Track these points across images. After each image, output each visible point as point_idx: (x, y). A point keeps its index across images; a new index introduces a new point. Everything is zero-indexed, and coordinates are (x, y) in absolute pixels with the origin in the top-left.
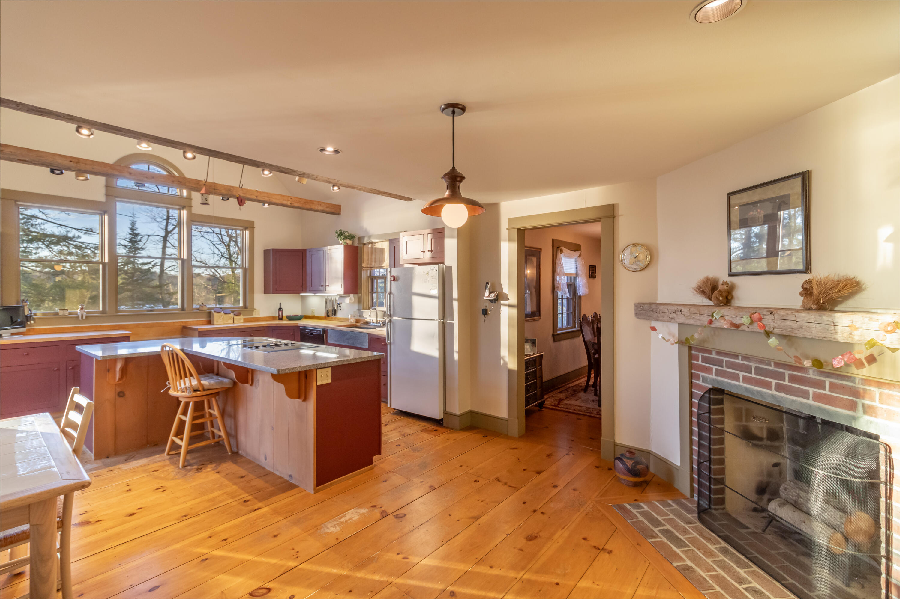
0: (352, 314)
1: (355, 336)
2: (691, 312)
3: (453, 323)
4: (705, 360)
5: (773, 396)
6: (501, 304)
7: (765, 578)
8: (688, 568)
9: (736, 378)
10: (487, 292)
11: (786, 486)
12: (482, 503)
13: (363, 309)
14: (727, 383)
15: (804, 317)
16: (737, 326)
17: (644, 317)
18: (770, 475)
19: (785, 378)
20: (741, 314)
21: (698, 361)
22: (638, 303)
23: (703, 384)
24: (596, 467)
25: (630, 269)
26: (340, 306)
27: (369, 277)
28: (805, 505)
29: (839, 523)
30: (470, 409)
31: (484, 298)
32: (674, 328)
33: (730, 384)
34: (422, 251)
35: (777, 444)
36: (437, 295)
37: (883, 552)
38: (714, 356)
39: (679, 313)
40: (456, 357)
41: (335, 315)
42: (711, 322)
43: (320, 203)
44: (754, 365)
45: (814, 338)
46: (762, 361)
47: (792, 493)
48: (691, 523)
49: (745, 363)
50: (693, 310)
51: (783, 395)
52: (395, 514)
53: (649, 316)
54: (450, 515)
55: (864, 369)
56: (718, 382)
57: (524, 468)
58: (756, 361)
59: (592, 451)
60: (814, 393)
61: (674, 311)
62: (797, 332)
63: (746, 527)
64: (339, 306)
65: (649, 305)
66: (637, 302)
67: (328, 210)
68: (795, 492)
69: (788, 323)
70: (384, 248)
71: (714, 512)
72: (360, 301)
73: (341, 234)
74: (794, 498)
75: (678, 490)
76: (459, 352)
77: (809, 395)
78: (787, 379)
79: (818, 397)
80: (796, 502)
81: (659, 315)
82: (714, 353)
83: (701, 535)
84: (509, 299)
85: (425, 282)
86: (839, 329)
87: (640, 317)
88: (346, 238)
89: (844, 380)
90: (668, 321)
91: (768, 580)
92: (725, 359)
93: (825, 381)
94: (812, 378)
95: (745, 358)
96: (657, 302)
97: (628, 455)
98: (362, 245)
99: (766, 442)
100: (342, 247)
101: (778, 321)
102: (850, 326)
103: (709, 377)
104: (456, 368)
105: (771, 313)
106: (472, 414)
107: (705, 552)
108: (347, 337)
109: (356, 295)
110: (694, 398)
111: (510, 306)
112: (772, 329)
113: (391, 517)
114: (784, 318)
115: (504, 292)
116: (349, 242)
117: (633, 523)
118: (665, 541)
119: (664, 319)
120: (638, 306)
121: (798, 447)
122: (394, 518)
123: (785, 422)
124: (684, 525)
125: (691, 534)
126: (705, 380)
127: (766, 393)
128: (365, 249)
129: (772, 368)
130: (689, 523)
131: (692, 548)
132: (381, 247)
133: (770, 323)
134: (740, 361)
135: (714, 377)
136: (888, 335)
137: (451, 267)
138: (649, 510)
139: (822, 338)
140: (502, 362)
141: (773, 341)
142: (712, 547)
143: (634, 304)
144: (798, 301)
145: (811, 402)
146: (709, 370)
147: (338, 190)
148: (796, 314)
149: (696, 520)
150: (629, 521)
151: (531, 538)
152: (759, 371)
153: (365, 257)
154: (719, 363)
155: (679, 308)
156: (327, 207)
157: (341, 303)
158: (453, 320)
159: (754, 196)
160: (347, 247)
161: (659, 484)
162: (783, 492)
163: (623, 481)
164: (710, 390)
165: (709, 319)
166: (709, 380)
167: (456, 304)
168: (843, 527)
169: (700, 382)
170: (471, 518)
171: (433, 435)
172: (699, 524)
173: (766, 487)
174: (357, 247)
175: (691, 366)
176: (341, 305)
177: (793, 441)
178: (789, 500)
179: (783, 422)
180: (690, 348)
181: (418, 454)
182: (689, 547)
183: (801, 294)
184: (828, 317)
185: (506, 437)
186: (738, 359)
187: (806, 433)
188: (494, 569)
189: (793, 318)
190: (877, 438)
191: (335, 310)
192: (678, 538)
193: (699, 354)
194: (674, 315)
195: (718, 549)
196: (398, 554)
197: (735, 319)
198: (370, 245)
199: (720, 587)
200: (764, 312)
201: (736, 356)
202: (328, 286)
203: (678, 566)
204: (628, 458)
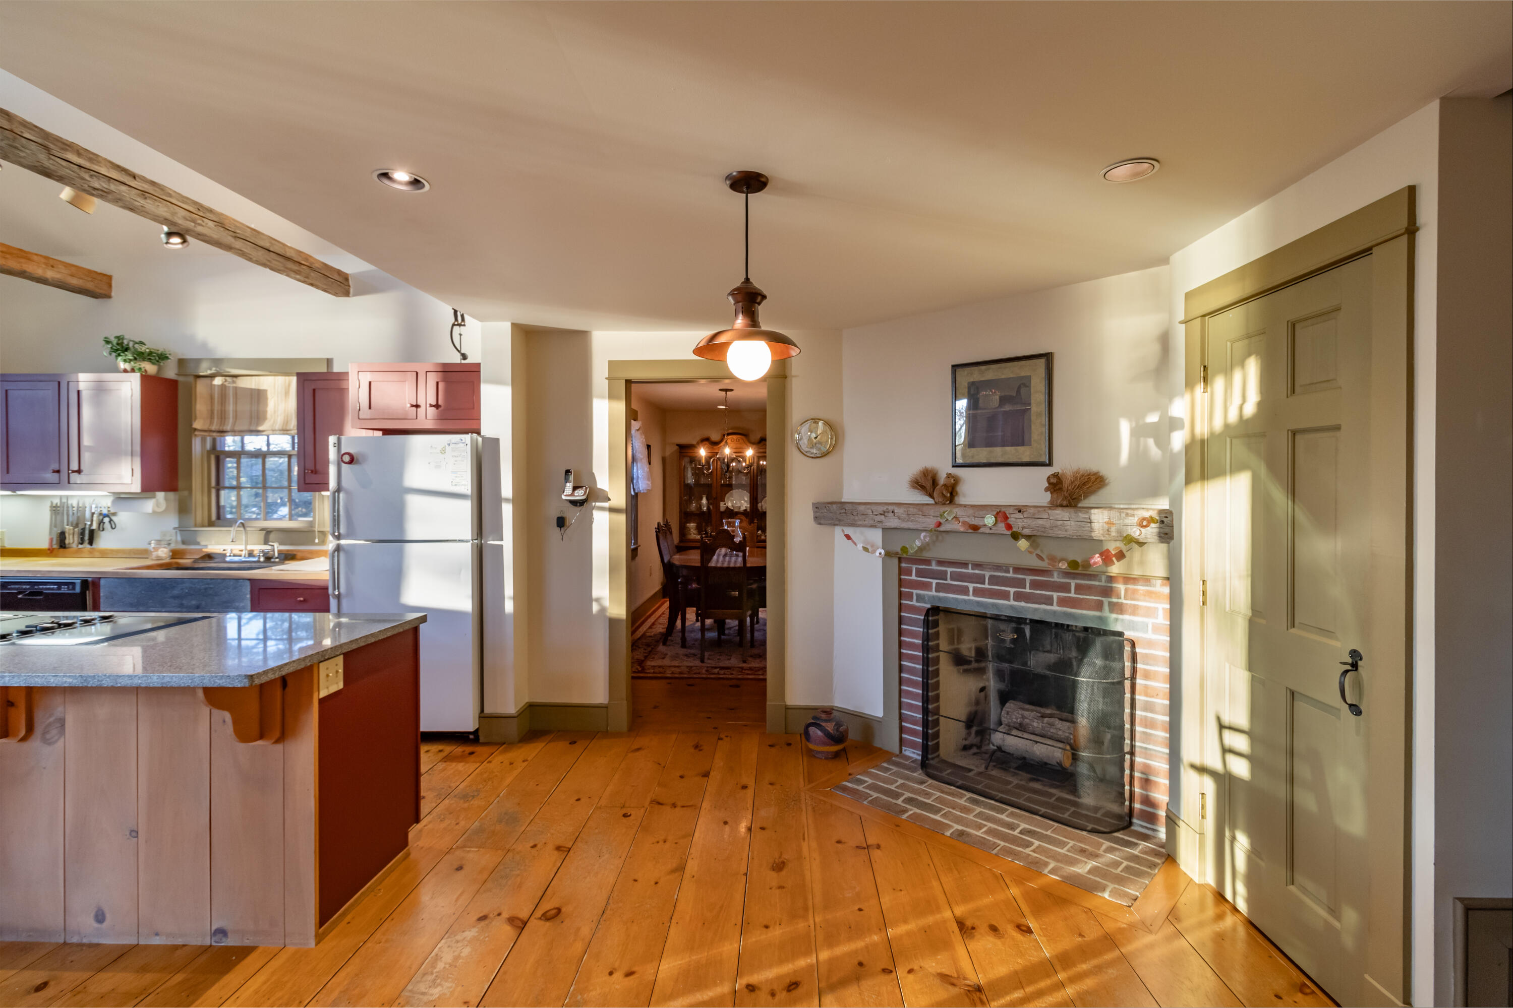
0: (158, 538)
1: (206, 589)
2: (909, 513)
3: (502, 546)
4: (920, 573)
5: (1012, 607)
6: (593, 508)
7: (1025, 816)
8: (961, 834)
9: (965, 591)
10: (569, 487)
11: (1007, 710)
12: (667, 845)
13: (196, 526)
14: (952, 599)
15: (1057, 514)
16: (975, 528)
17: (830, 522)
18: (977, 703)
19: (1026, 585)
20: (981, 513)
21: (911, 575)
22: (818, 503)
23: (918, 604)
24: (770, 746)
25: (808, 455)
26: (111, 521)
27: (209, 453)
28: (1031, 725)
29: (1067, 735)
30: (527, 700)
31: (564, 497)
32: (876, 536)
33: (956, 599)
34: (412, 406)
35: (983, 665)
36: (469, 492)
37: (1127, 749)
38: (934, 567)
39: (891, 514)
40: (509, 606)
41: (91, 542)
42: (939, 524)
43: (50, 263)
44: (987, 574)
45: (1068, 536)
46: (998, 567)
47: (1016, 716)
48: (924, 783)
49: (977, 572)
50: (912, 510)
51: (1023, 604)
52: (539, 913)
53: (840, 520)
54: (635, 880)
55: (1114, 567)
56: (940, 599)
57: (681, 773)
58: (990, 568)
59: (746, 726)
60: (1059, 598)
61: (882, 513)
62: (1050, 531)
63: (970, 770)
64: (106, 520)
65: (839, 505)
66: (817, 501)
67: (74, 282)
68: (1018, 713)
69: (1040, 522)
70: (265, 391)
71: (932, 762)
72: (183, 509)
73: (120, 347)
74: (1019, 720)
75: (880, 749)
76: (515, 598)
77: (1053, 601)
78: (1028, 585)
79: (1062, 602)
80: (1021, 724)
81: (857, 518)
82: (934, 563)
83: (943, 792)
84: (609, 500)
85: (438, 467)
86: (1096, 526)
87: (822, 522)
88: (140, 356)
89: (1090, 580)
90: (872, 526)
91: (1029, 817)
92: (949, 570)
93: (1070, 583)
94: (1056, 582)
95: (977, 566)
96: (843, 501)
97: (824, 716)
98: (191, 379)
99: (974, 665)
100: (136, 378)
101: (1028, 520)
102: (1107, 523)
103: (927, 595)
104: (509, 629)
105: (1020, 511)
106: (532, 708)
107: (961, 809)
108: (176, 592)
109: (171, 495)
110: (905, 624)
111: (612, 510)
112: (1020, 529)
113: (533, 923)
114: (1036, 516)
115: (599, 486)
116: (151, 368)
117: (871, 802)
118: (918, 811)
119: (866, 523)
120: (817, 507)
121: (1004, 664)
122: (542, 923)
123: (989, 638)
124: (919, 786)
125: (935, 794)
126: (920, 598)
127: (1003, 605)
128: (201, 387)
129: (1011, 574)
130: (922, 783)
131: (947, 809)
132: (253, 387)
133: (1019, 522)
134: (970, 571)
135: (933, 593)
136: (1143, 530)
137: (498, 439)
138: (874, 782)
139: (1078, 536)
140: (595, 608)
141: (1023, 544)
142: (962, 802)
143: (813, 504)
144: (1045, 498)
145: (1055, 608)
146: (927, 586)
147: (180, 246)
148: (1050, 511)
149: (925, 778)
150: (865, 803)
151: (779, 867)
152: (994, 580)
153: (201, 407)
154: (942, 575)
155: (891, 508)
156: (72, 275)
157: (114, 514)
158: (502, 539)
159: (991, 374)
160: (146, 379)
161: (856, 748)
162: (1006, 718)
163: (819, 756)
164: (928, 610)
165: (936, 521)
166: (926, 598)
167: (507, 511)
168: (1072, 737)
169: (914, 603)
170: (673, 871)
171: (476, 762)
172: (930, 781)
173: (974, 717)
174: (173, 384)
175: (901, 583)
176: (114, 518)
177: (999, 658)
178: (1012, 724)
179: (987, 638)
180: (900, 560)
181: (476, 803)
182: (944, 809)
183: (1047, 490)
184: (1084, 513)
185: (606, 734)
186: (967, 568)
187: (1013, 646)
188: (771, 928)
189: (1046, 516)
190: (1121, 634)
191: (92, 532)
192: (926, 804)
193: (912, 567)
194: (883, 516)
195: (968, 801)
196: (611, 973)
197: (973, 520)
198: (218, 381)
199: (1004, 841)
200: (1011, 510)
201: (964, 565)
202: (79, 471)
203: (951, 834)
204: (826, 721)
